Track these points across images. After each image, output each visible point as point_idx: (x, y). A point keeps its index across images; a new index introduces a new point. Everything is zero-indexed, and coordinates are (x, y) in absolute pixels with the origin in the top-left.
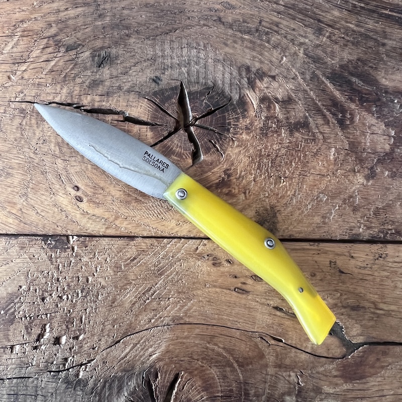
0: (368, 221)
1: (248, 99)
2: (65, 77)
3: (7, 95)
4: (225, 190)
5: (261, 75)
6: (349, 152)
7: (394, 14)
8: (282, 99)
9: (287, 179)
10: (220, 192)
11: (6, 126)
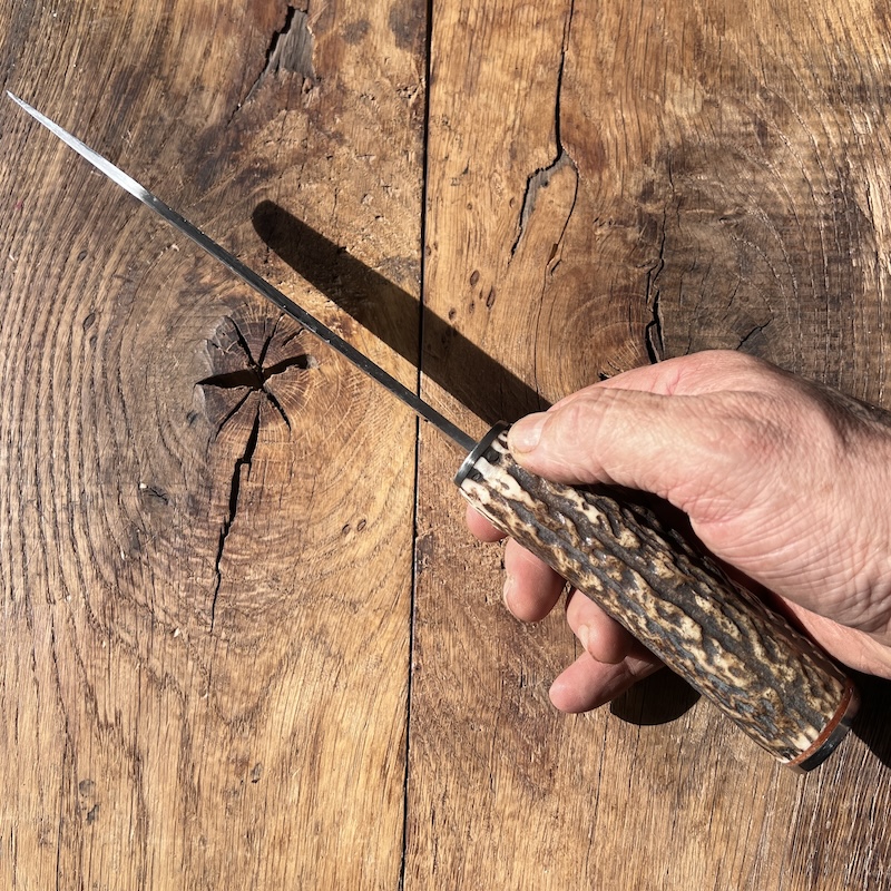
2: (179, 550)
3: (203, 638)
4: (354, 325)
5: (194, 276)
6: (306, 164)
7: (120, 105)
9: (341, 243)
10: (357, 330)
11: (249, 637)
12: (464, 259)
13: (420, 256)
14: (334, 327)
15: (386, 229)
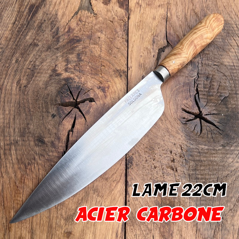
0: (120, 35)
1: (65, 77)
4: (106, 89)
5: (54, 70)
6: (91, 39)
7: (31, 15)
8: (66, 62)
9: (102, 64)
10: (107, 91)
12: (140, 72)
13: (127, 70)
14: (100, 90)
15: (116, 61)
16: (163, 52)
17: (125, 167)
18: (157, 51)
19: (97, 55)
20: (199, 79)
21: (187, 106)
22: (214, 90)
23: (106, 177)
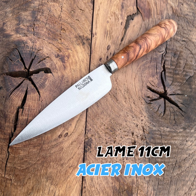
1: (16, 39)
4: (66, 59)
5: (2, 30)
9: (62, 27)
10: (67, 61)
12: (105, 40)
13: (91, 37)
14: (58, 59)
15: (79, 25)
16: (131, 20)
17: (83, 150)
18: (126, 18)
19: (56, 15)
20: (167, 55)
21: (153, 84)
22: (180, 69)
23: (62, 162)
